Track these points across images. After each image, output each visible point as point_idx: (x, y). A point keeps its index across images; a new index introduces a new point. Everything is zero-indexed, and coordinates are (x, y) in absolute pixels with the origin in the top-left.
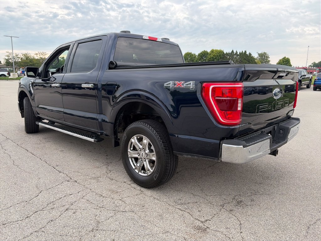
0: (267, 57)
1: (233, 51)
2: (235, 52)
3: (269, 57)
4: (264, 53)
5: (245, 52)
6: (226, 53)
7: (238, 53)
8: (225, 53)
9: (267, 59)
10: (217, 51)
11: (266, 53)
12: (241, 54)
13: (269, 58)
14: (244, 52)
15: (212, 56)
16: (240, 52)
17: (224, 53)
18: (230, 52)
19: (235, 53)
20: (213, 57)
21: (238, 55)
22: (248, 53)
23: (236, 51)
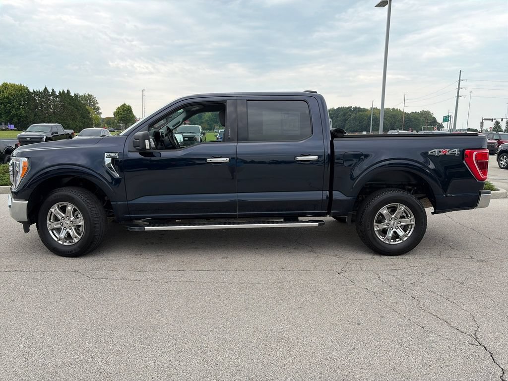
0: (93, 102)
1: (46, 88)
2: (50, 91)
3: (97, 101)
4: (89, 95)
5: (68, 91)
6: (34, 91)
7: (57, 93)
8: (31, 91)
9: (94, 105)
10: (14, 86)
11: (91, 95)
12: (62, 94)
13: (97, 103)
14: (66, 92)
15: (6, 95)
16: (60, 92)
17: (29, 91)
18: (42, 90)
19: (50, 93)
20: (8, 98)
21: (57, 97)
22: (72, 94)
23: (53, 90)
